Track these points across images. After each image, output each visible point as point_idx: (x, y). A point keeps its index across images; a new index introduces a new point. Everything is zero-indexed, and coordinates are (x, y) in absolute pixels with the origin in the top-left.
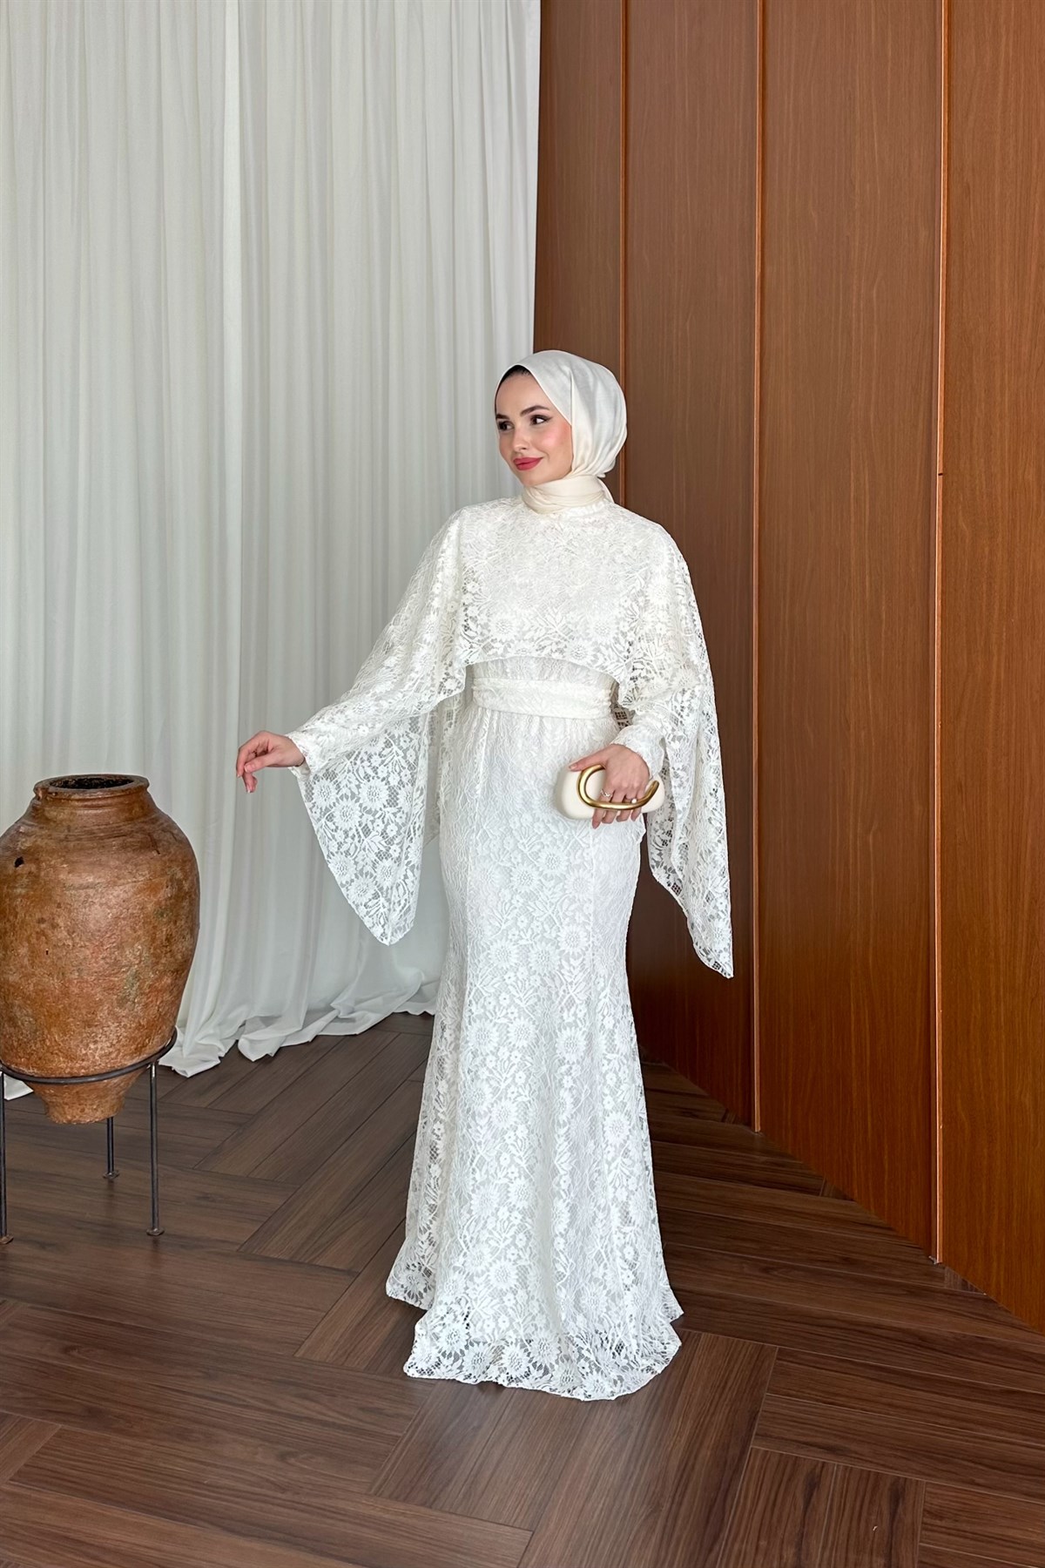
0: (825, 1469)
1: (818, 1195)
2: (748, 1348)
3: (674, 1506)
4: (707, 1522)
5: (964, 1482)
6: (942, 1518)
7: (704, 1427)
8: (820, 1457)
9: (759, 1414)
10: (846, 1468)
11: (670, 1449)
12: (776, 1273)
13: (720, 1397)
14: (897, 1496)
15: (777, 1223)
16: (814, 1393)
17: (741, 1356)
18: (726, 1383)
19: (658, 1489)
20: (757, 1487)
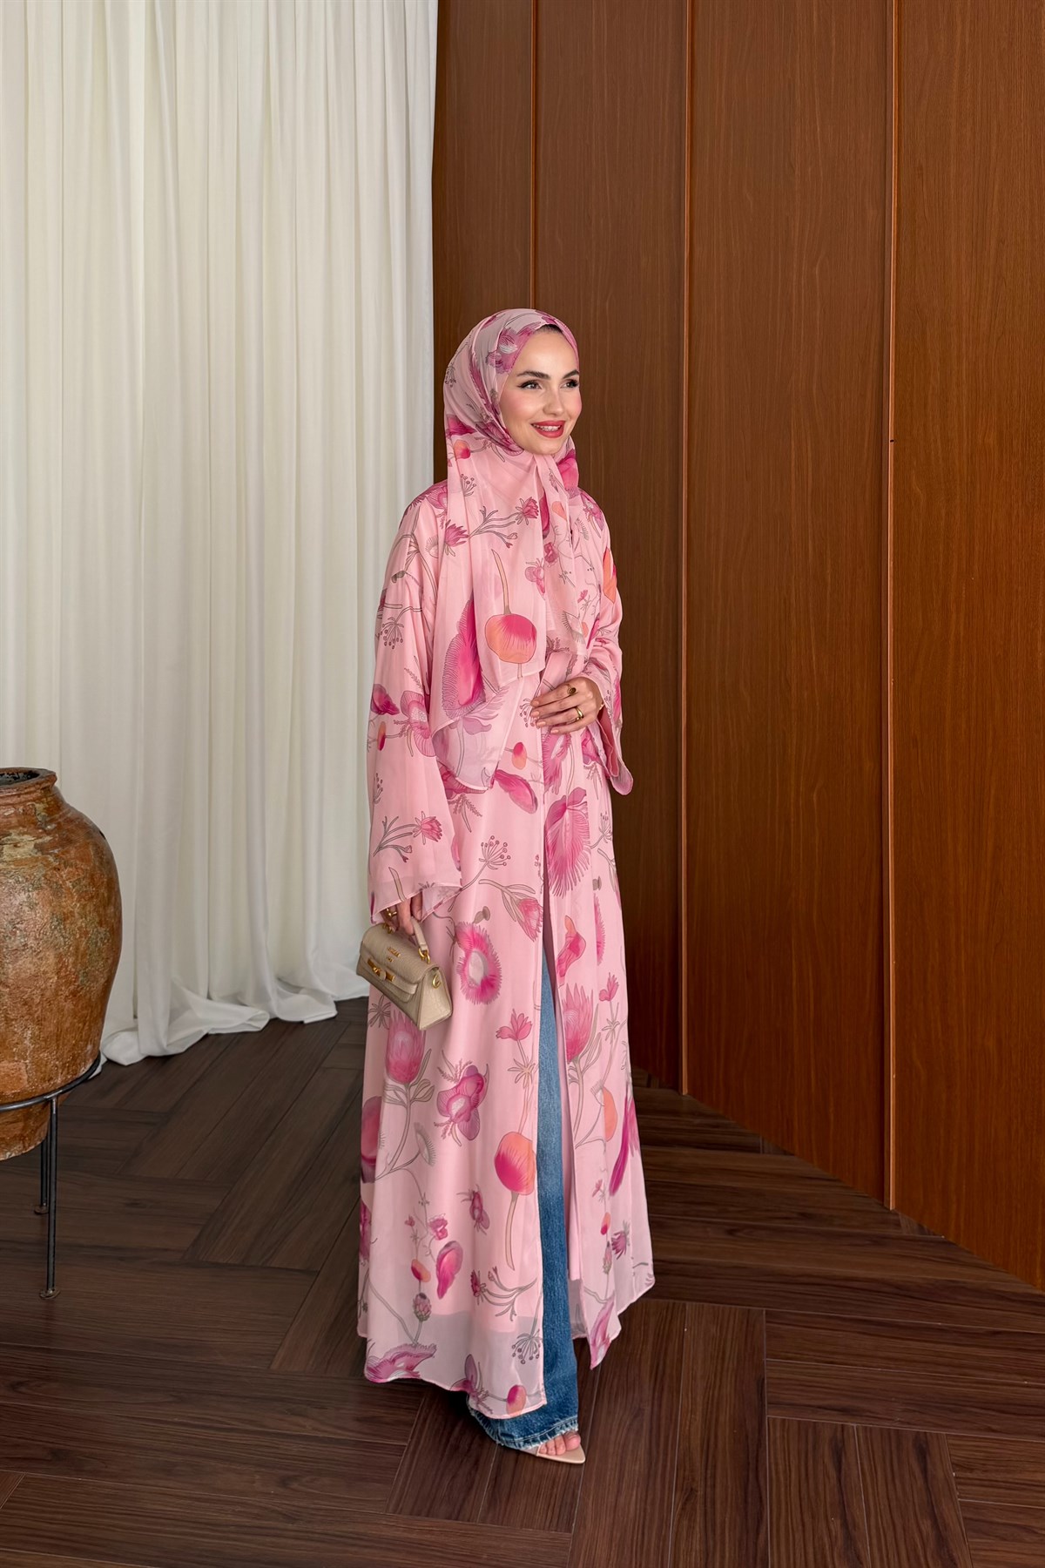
0: (845, 1433)
1: (758, 1152)
2: (735, 1314)
3: (709, 1490)
4: (746, 1501)
5: (979, 1430)
6: (971, 1470)
7: (715, 1401)
8: (837, 1420)
9: (766, 1381)
10: (866, 1427)
11: (687, 1428)
12: (739, 1234)
13: (722, 1368)
14: (923, 1453)
15: (729, 1184)
16: (811, 1353)
17: (731, 1323)
18: (724, 1353)
19: (687, 1473)
20: (785, 1461)
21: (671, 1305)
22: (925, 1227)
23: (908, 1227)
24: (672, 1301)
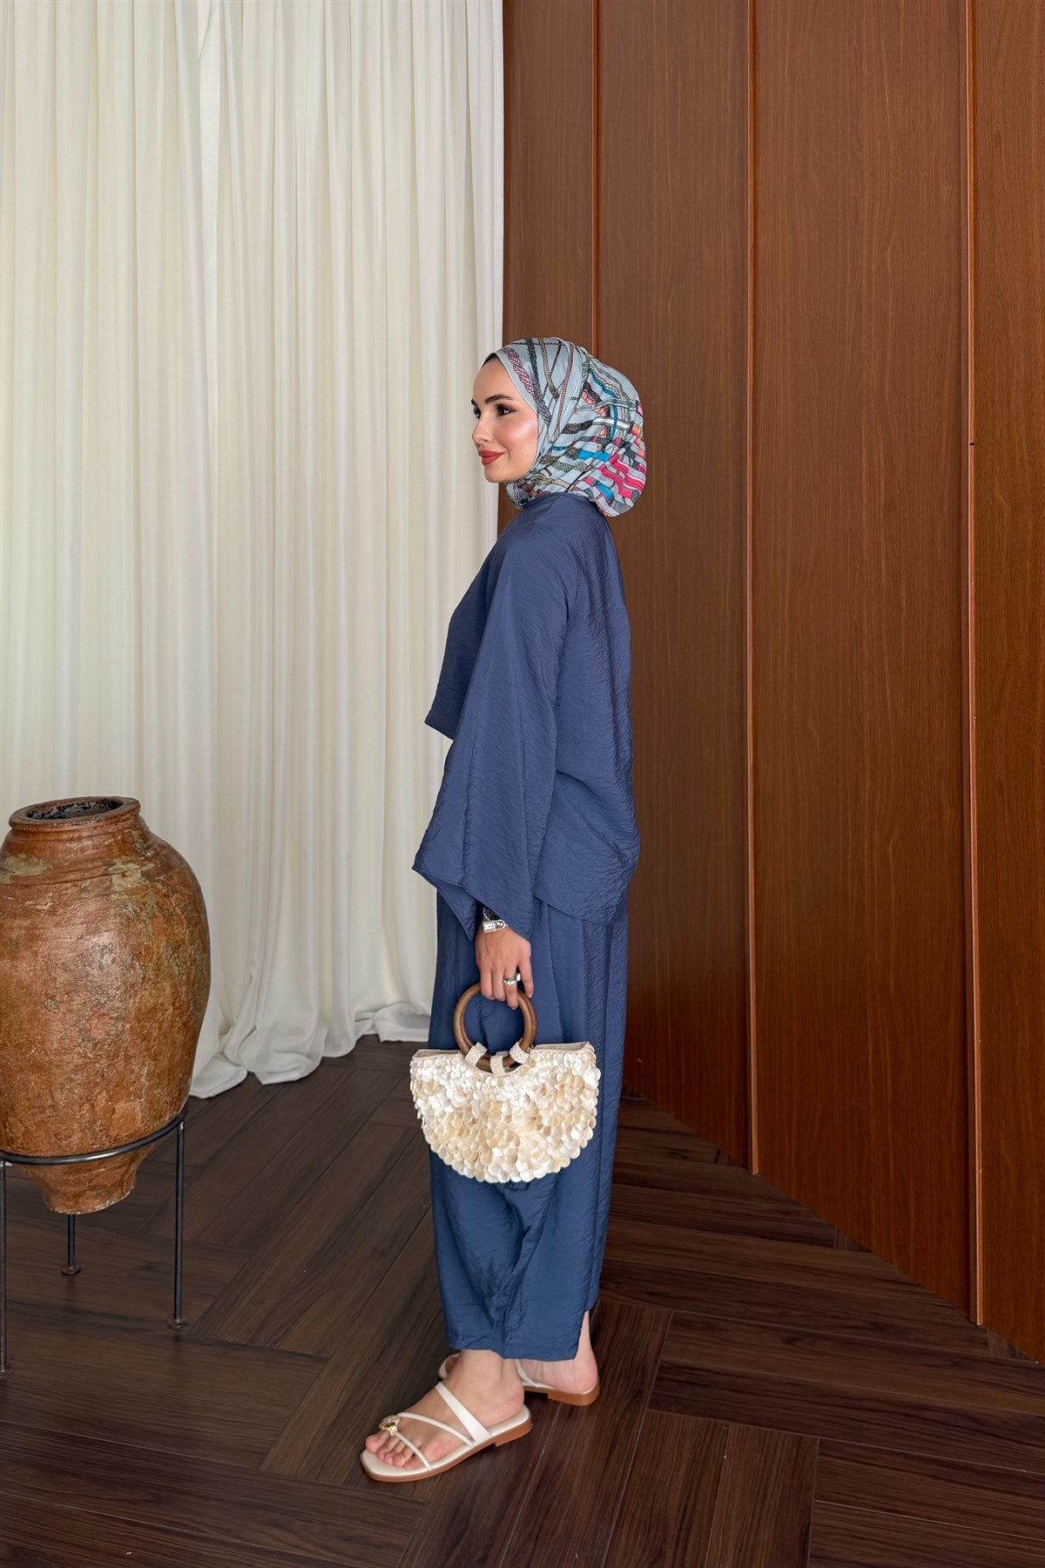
1: (831, 1246)
2: (784, 1443)
9: (811, 1528)
16: (867, 1497)
17: (778, 1452)
21: (712, 1425)
22: (1017, 1349)
23: (996, 1347)
24: (712, 1420)
